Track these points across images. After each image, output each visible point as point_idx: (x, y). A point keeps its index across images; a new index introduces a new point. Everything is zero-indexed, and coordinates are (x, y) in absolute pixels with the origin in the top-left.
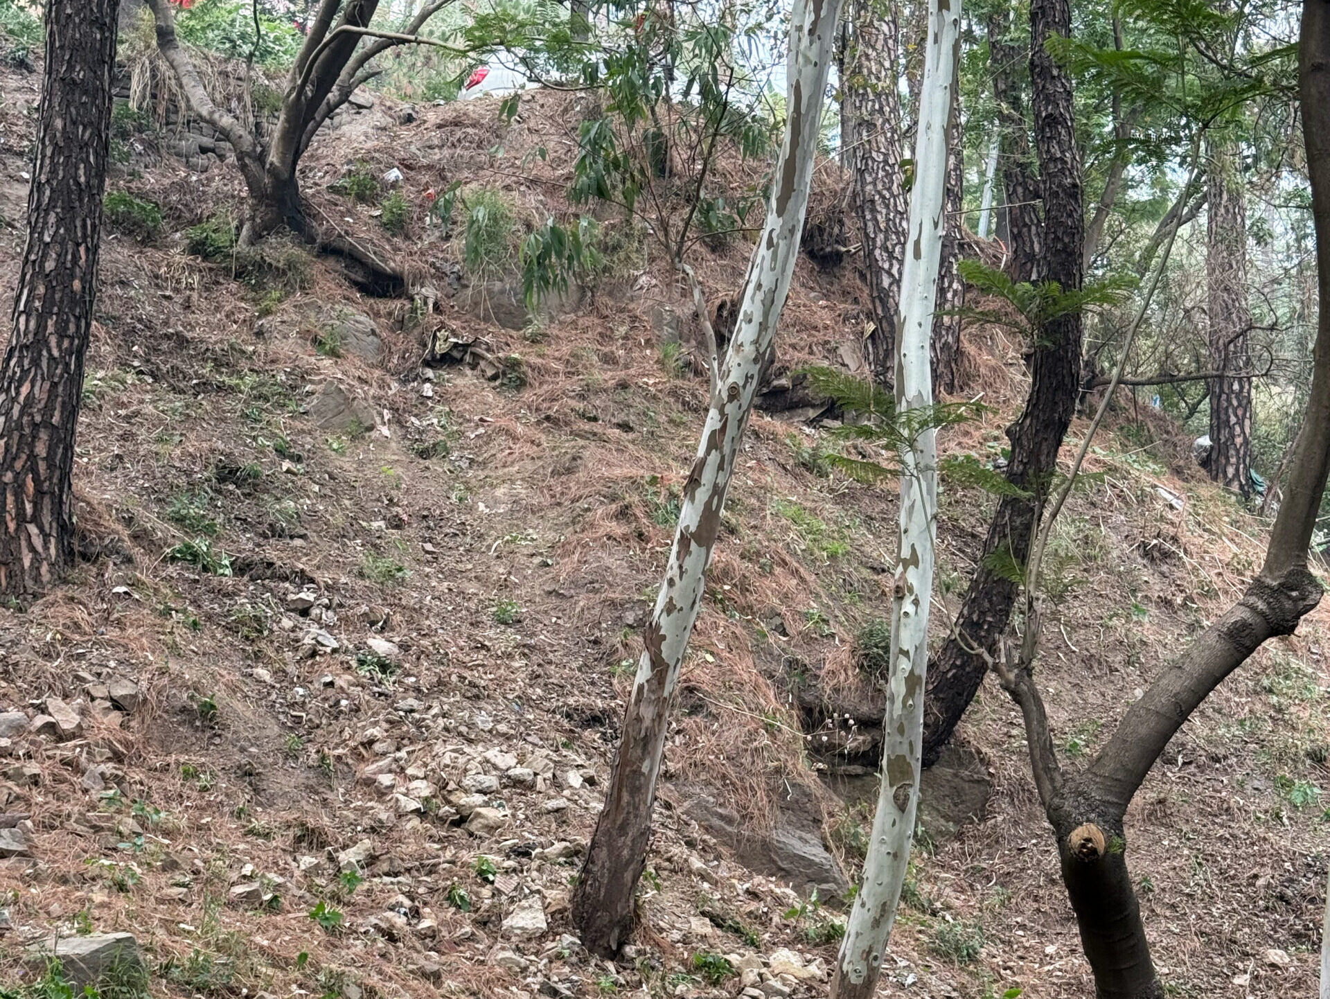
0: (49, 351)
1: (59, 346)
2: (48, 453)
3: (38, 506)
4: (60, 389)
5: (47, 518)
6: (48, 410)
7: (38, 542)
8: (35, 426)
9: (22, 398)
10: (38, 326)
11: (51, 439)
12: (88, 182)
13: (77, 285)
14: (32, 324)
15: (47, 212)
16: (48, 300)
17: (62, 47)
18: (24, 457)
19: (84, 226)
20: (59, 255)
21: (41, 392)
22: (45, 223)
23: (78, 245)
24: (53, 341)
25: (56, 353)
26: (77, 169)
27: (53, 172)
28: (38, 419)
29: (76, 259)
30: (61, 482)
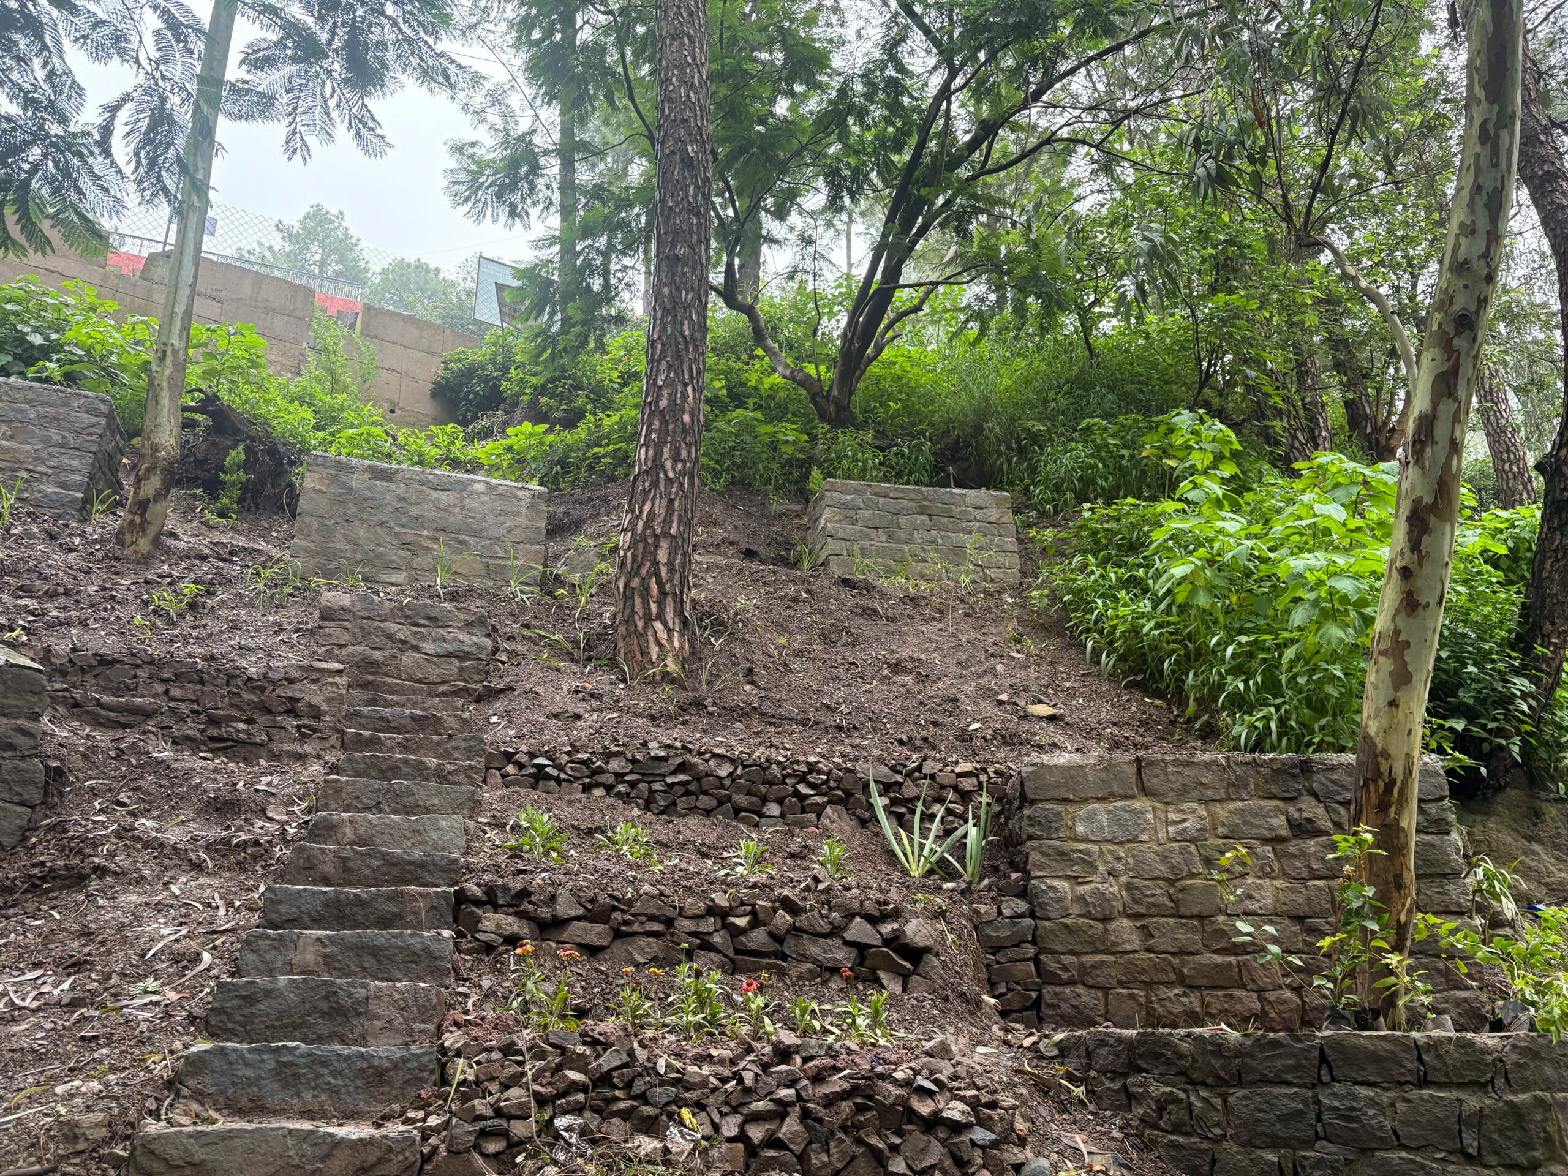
0: (665, 473)
1: (674, 469)
2: (669, 560)
3: (661, 605)
4: (676, 504)
5: (670, 614)
6: (667, 522)
7: (663, 635)
8: (656, 537)
9: (644, 515)
10: (656, 454)
11: (670, 547)
12: (692, 336)
13: (686, 418)
14: (651, 453)
15: (659, 362)
16: (663, 432)
17: (666, 233)
18: (648, 564)
19: (691, 370)
20: (670, 395)
21: (660, 510)
22: (658, 371)
23: (686, 385)
24: (668, 465)
25: (671, 475)
26: (682, 324)
27: (663, 329)
28: (659, 531)
29: (684, 397)
30: (681, 583)
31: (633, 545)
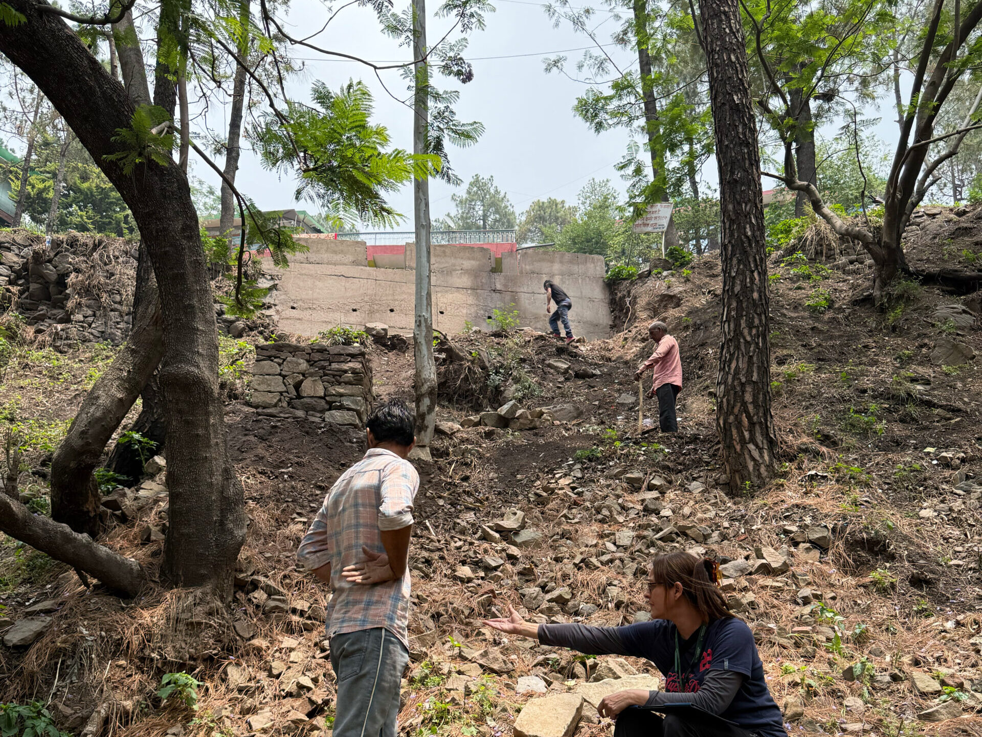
0: (744, 338)
1: (750, 334)
2: (754, 399)
3: (752, 432)
4: (755, 359)
5: (759, 438)
6: (749, 373)
7: (756, 454)
8: (743, 385)
9: (732, 371)
10: (736, 326)
11: (754, 390)
12: (753, 235)
13: (756, 295)
14: (732, 326)
15: (731, 259)
16: (739, 309)
17: (726, 165)
18: (739, 405)
19: (755, 260)
20: (742, 282)
21: (743, 365)
22: (731, 266)
23: (752, 272)
24: (746, 332)
25: (749, 338)
26: (745, 228)
27: (732, 235)
28: (743, 380)
29: (752, 280)
30: (765, 415)
31: (726, 393)
